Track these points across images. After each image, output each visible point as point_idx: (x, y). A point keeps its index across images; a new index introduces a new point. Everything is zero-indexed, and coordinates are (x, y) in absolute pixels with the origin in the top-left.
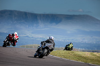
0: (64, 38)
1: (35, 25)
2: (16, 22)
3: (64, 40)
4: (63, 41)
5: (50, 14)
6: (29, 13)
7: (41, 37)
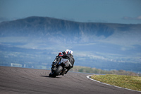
0: (117, 58)
1: (76, 38)
2: (49, 33)
3: (117, 60)
4: (115, 61)
5: (97, 23)
6: (67, 21)
7: (85, 55)
